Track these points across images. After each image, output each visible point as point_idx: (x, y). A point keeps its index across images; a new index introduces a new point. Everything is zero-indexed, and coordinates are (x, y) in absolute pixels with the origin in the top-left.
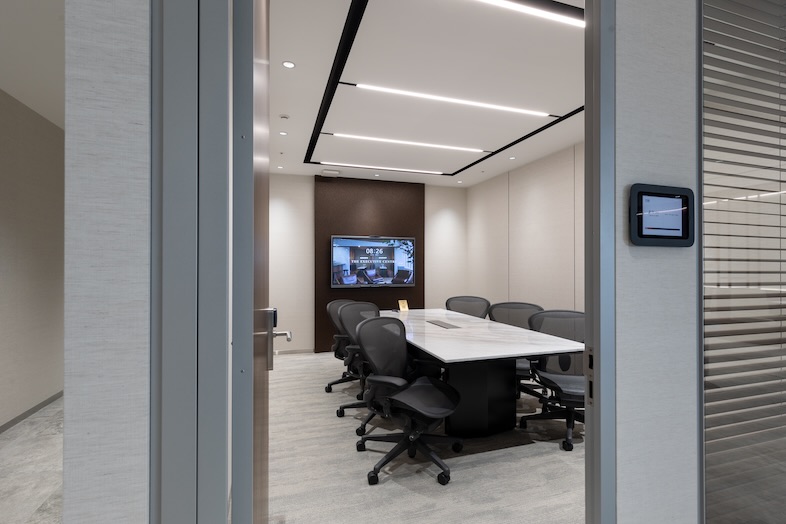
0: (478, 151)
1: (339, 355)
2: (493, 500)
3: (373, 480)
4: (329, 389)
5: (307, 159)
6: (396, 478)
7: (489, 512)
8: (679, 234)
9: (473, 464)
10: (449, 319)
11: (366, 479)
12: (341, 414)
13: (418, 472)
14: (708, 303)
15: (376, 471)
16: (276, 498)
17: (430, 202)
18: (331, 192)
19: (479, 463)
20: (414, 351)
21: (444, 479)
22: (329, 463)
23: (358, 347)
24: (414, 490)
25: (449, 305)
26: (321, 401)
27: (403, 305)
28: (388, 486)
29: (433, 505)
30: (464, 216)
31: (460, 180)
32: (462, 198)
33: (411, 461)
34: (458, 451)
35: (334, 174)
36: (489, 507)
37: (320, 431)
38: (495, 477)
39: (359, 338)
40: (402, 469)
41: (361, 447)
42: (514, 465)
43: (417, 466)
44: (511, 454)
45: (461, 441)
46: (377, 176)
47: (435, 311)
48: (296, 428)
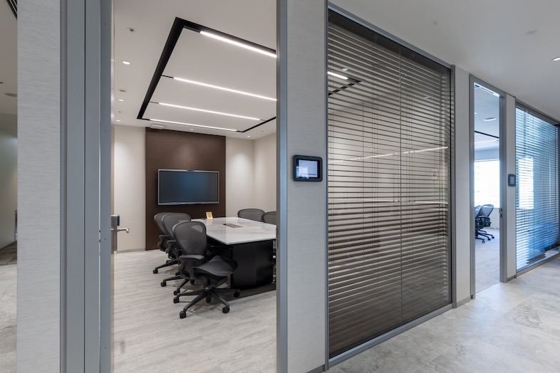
0: (257, 120)
1: (163, 249)
2: (252, 316)
3: (183, 315)
4: (156, 272)
5: (140, 116)
6: (197, 314)
7: (249, 322)
8: (316, 176)
9: (244, 302)
10: (239, 223)
11: (179, 316)
12: (164, 284)
13: (212, 309)
14: (330, 207)
15: (185, 310)
16: (118, 333)
17: (230, 148)
18: (157, 139)
19: (248, 301)
20: (211, 241)
21: (226, 310)
22: (155, 311)
23: (175, 241)
24: (208, 318)
25: (240, 214)
26: (150, 279)
27: (209, 215)
28: (192, 318)
29: (218, 323)
30: (252, 158)
31: (248, 135)
32: (251, 147)
33: (208, 304)
34: (237, 296)
35: (161, 127)
36: (250, 320)
37: (149, 295)
38: (256, 306)
39: (174, 234)
40: (203, 309)
41: (176, 301)
42: (267, 300)
43: (212, 306)
44: (267, 295)
45: (239, 291)
46: (192, 130)
47: (232, 219)
48: (132, 295)
